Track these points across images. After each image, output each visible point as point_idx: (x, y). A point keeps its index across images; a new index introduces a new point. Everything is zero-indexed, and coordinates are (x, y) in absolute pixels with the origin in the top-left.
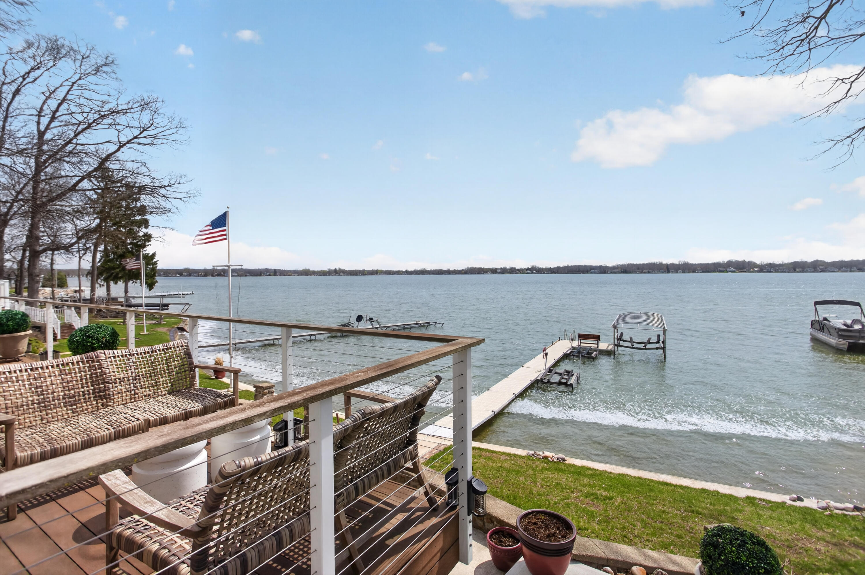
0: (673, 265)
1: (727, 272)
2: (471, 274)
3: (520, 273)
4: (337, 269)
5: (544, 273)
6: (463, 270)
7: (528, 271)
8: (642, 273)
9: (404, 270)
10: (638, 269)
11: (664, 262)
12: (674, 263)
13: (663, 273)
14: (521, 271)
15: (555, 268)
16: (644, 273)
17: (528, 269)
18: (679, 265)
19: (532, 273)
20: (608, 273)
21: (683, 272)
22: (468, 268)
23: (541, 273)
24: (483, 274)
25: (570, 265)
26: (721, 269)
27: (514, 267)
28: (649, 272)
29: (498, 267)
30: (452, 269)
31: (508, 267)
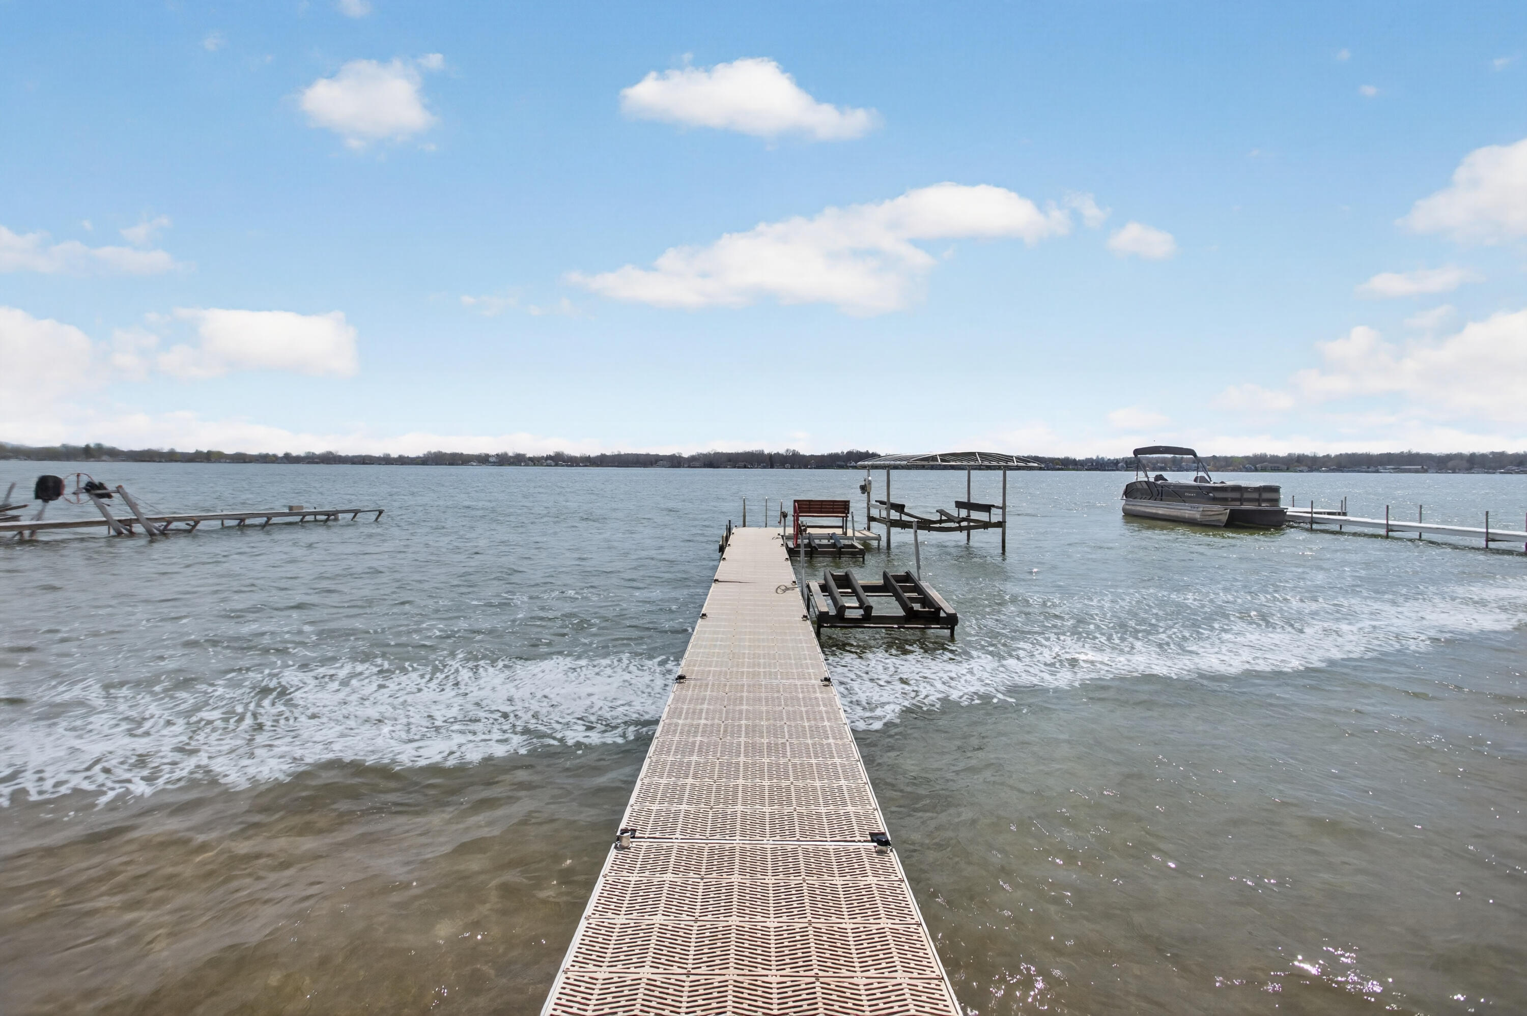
0: (778, 455)
1: (847, 468)
2: (437, 464)
3: (535, 465)
4: (92, 445)
5: (578, 465)
6: (418, 458)
7: (549, 462)
8: (735, 467)
9: (280, 454)
10: (730, 461)
11: (766, 452)
12: (780, 452)
13: (764, 467)
14: (536, 461)
15: (597, 457)
16: (739, 467)
17: (549, 458)
18: (787, 456)
19: (556, 465)
20: (683, 467)
21: (792, 467)
22: (430, 453)
23: (572, 466)
24: (462, 464)
25: (622, 453)
26: (839, 463)
27: (522, 452)
28: (745, 467)
29: (492, 452)
30: (394, 454)
31: (511, 454)
